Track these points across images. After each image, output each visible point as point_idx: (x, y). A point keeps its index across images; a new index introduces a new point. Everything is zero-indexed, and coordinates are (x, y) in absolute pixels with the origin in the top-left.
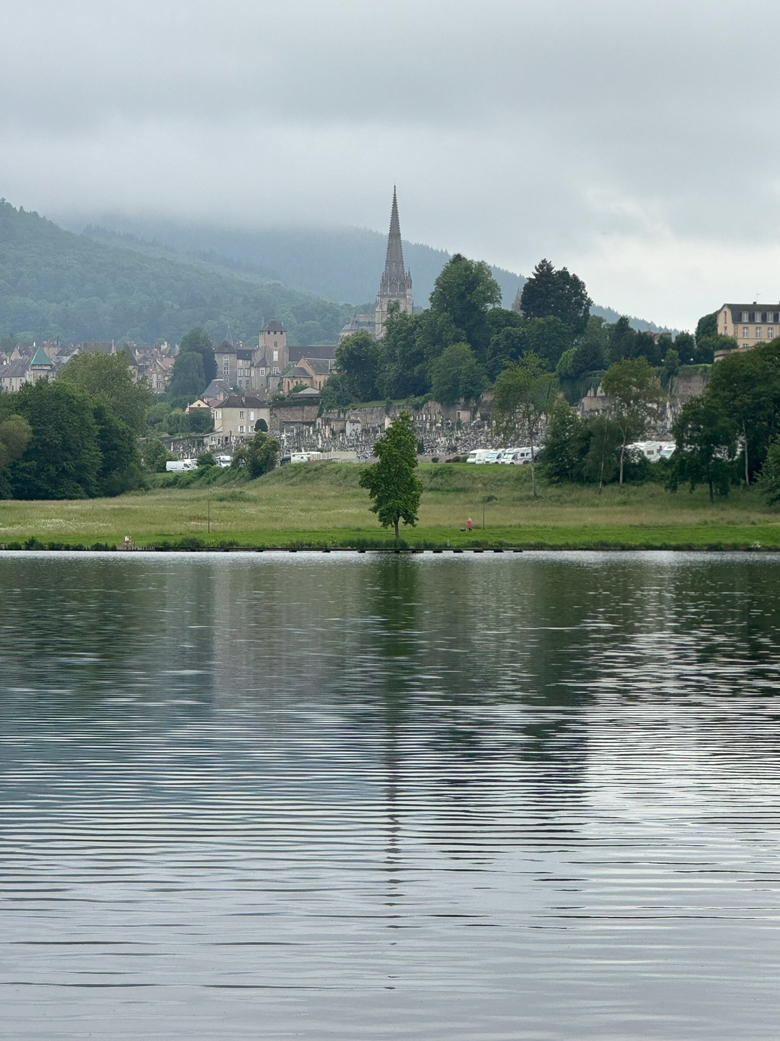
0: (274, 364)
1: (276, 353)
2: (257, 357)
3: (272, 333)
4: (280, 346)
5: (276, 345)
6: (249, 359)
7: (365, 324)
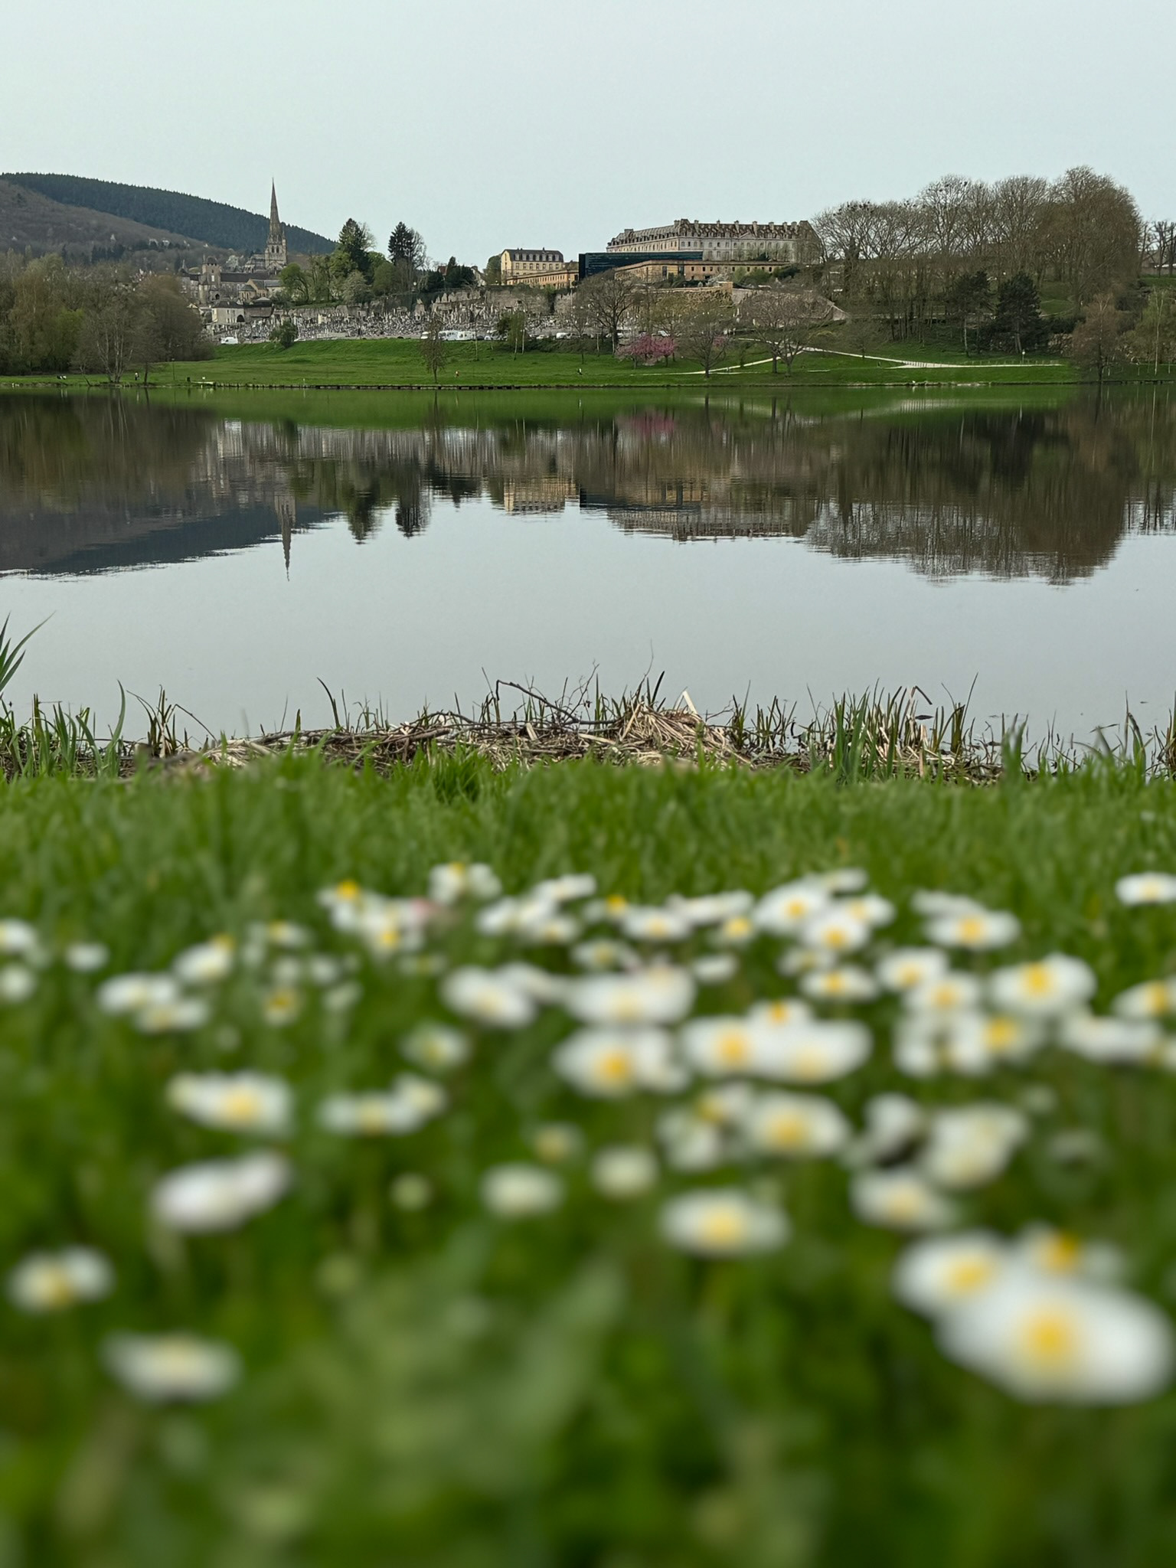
0: (212, 283)
1: (213, 277)
2: (202, 279)
3: (210, 265)
4: (215, 272)
5: (213, 272)
6: (197, 280)
7: (259, 260)
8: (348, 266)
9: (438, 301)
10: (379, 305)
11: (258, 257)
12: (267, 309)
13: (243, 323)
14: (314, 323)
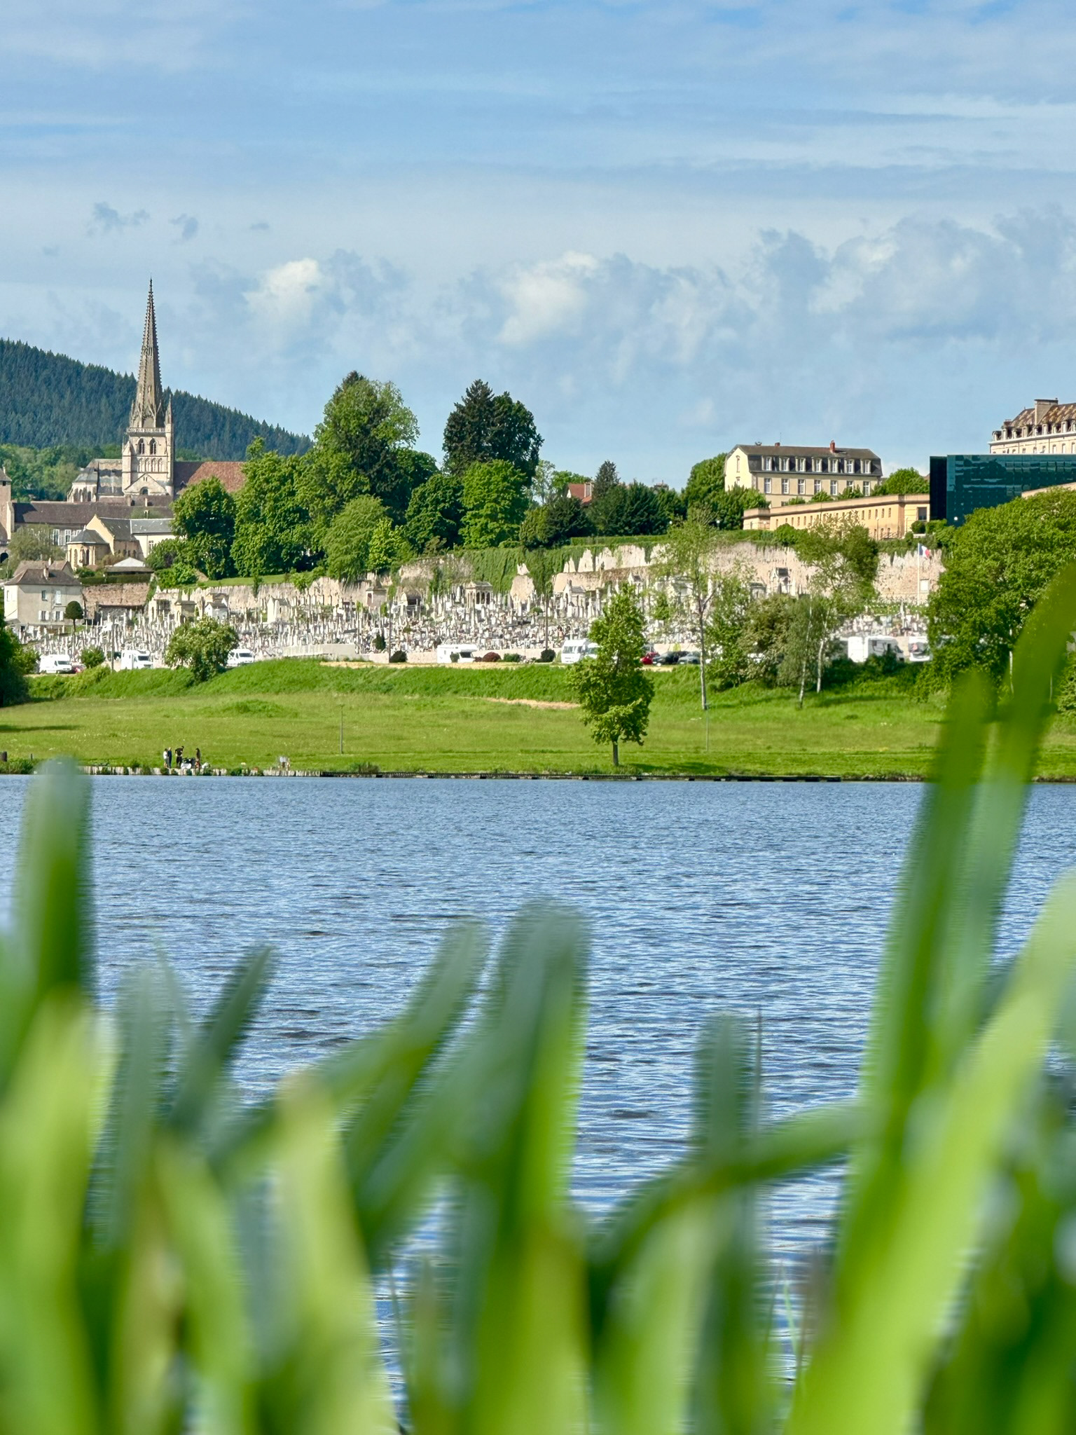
7: (107, 472)
9: (570, 566)
10: (417, 578)
11: (104, 464)
12: (137, 587)
13: (79, 623)
14: (257, 620)
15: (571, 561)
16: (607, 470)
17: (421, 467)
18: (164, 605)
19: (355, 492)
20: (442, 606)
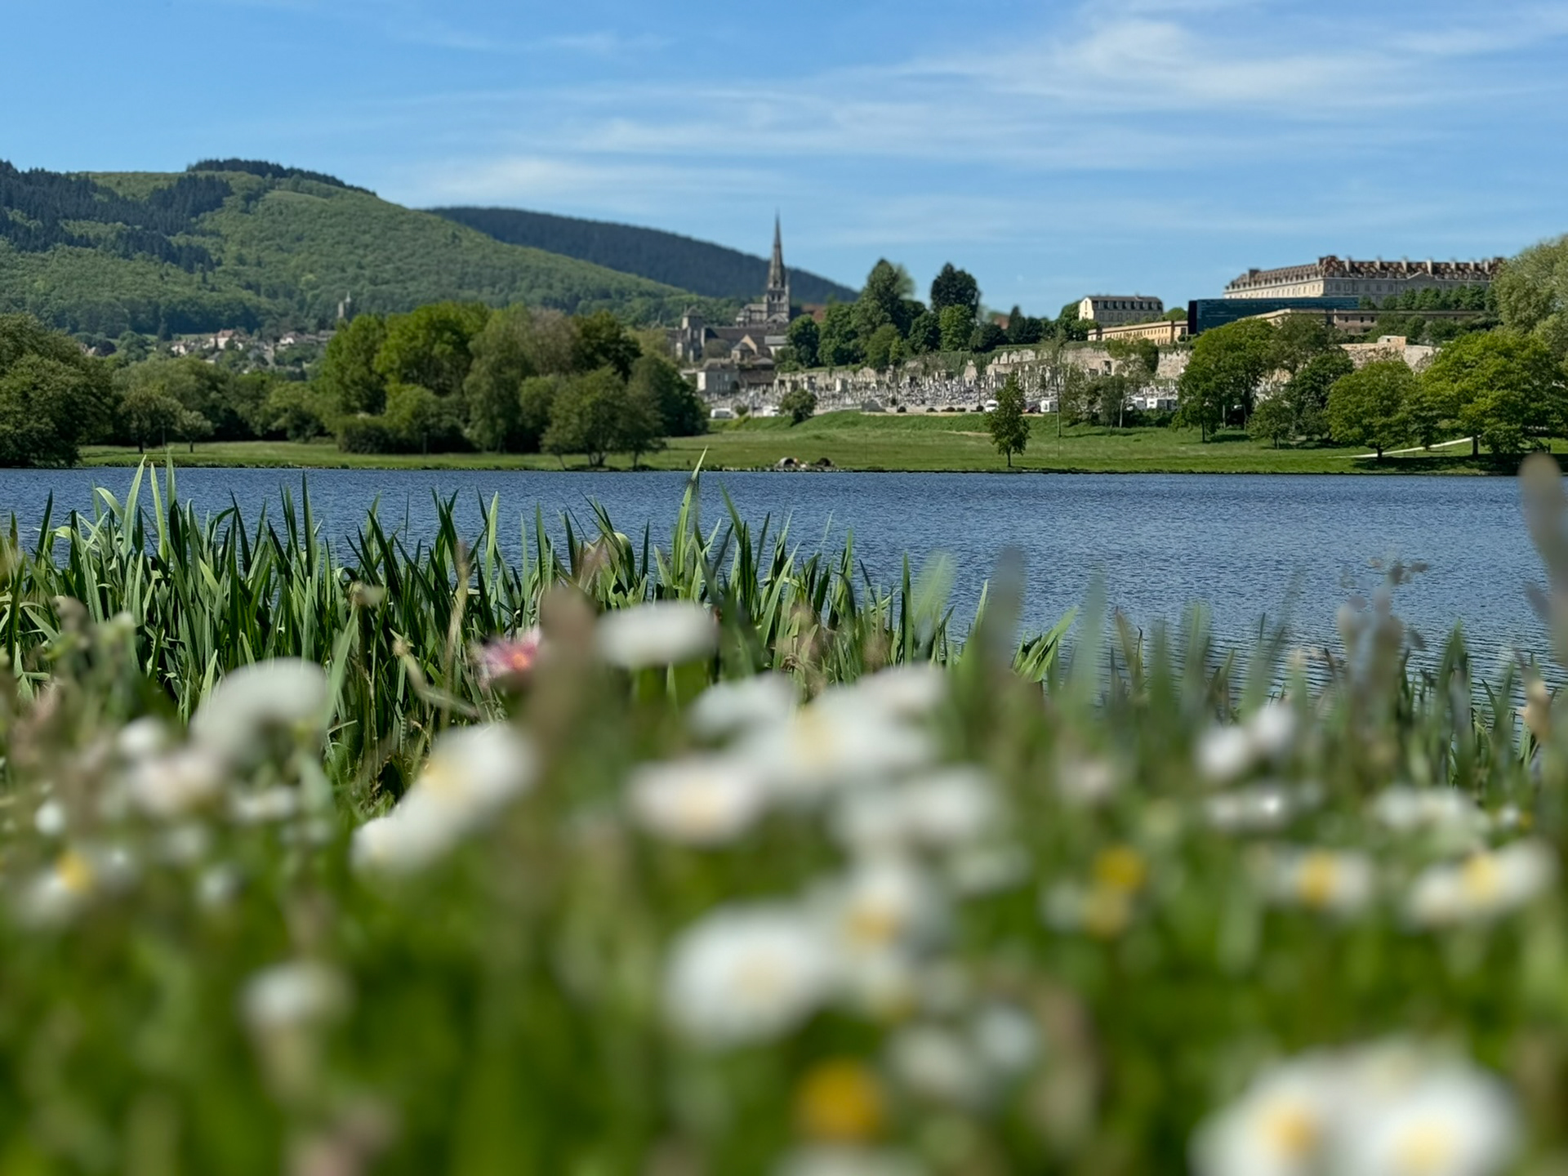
7: (755, 311)
8: (876, 319)
9: (996, 361)
10: (915, 368)
11: (753, 307)
12: (768, 373)
14: (830, 390)
15: (996, 359)
16: (1016, 310)
17: (918, 308)
18: (782, 383)
19: (883, 321)
20: (928, 382)
